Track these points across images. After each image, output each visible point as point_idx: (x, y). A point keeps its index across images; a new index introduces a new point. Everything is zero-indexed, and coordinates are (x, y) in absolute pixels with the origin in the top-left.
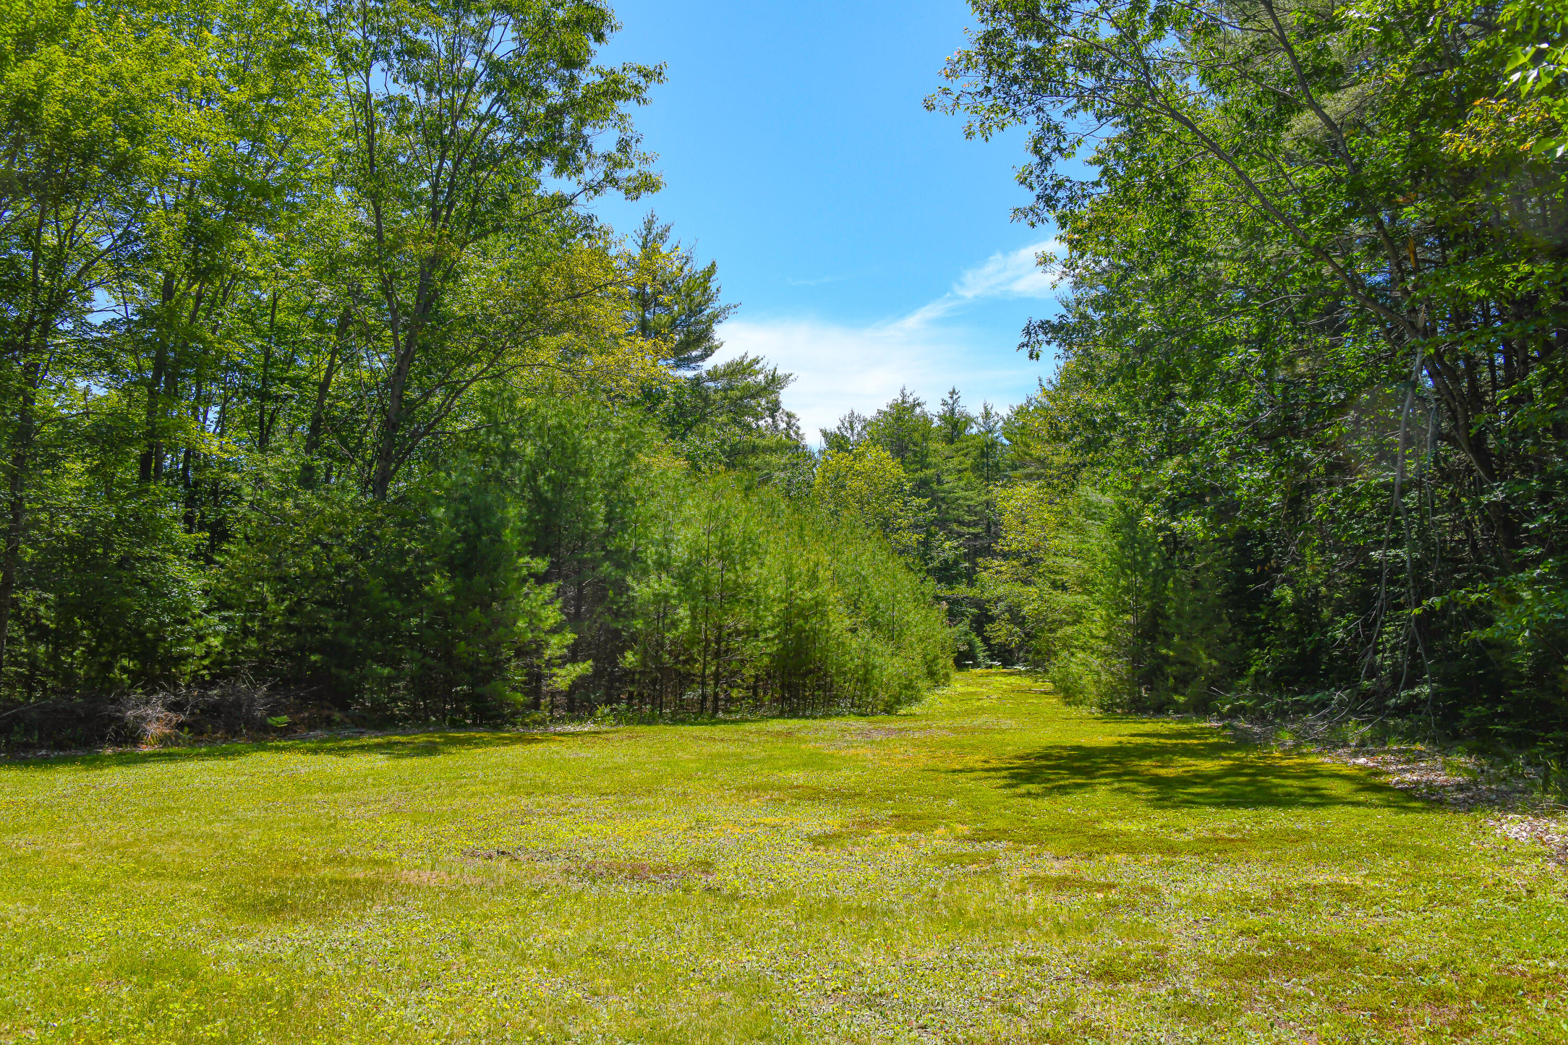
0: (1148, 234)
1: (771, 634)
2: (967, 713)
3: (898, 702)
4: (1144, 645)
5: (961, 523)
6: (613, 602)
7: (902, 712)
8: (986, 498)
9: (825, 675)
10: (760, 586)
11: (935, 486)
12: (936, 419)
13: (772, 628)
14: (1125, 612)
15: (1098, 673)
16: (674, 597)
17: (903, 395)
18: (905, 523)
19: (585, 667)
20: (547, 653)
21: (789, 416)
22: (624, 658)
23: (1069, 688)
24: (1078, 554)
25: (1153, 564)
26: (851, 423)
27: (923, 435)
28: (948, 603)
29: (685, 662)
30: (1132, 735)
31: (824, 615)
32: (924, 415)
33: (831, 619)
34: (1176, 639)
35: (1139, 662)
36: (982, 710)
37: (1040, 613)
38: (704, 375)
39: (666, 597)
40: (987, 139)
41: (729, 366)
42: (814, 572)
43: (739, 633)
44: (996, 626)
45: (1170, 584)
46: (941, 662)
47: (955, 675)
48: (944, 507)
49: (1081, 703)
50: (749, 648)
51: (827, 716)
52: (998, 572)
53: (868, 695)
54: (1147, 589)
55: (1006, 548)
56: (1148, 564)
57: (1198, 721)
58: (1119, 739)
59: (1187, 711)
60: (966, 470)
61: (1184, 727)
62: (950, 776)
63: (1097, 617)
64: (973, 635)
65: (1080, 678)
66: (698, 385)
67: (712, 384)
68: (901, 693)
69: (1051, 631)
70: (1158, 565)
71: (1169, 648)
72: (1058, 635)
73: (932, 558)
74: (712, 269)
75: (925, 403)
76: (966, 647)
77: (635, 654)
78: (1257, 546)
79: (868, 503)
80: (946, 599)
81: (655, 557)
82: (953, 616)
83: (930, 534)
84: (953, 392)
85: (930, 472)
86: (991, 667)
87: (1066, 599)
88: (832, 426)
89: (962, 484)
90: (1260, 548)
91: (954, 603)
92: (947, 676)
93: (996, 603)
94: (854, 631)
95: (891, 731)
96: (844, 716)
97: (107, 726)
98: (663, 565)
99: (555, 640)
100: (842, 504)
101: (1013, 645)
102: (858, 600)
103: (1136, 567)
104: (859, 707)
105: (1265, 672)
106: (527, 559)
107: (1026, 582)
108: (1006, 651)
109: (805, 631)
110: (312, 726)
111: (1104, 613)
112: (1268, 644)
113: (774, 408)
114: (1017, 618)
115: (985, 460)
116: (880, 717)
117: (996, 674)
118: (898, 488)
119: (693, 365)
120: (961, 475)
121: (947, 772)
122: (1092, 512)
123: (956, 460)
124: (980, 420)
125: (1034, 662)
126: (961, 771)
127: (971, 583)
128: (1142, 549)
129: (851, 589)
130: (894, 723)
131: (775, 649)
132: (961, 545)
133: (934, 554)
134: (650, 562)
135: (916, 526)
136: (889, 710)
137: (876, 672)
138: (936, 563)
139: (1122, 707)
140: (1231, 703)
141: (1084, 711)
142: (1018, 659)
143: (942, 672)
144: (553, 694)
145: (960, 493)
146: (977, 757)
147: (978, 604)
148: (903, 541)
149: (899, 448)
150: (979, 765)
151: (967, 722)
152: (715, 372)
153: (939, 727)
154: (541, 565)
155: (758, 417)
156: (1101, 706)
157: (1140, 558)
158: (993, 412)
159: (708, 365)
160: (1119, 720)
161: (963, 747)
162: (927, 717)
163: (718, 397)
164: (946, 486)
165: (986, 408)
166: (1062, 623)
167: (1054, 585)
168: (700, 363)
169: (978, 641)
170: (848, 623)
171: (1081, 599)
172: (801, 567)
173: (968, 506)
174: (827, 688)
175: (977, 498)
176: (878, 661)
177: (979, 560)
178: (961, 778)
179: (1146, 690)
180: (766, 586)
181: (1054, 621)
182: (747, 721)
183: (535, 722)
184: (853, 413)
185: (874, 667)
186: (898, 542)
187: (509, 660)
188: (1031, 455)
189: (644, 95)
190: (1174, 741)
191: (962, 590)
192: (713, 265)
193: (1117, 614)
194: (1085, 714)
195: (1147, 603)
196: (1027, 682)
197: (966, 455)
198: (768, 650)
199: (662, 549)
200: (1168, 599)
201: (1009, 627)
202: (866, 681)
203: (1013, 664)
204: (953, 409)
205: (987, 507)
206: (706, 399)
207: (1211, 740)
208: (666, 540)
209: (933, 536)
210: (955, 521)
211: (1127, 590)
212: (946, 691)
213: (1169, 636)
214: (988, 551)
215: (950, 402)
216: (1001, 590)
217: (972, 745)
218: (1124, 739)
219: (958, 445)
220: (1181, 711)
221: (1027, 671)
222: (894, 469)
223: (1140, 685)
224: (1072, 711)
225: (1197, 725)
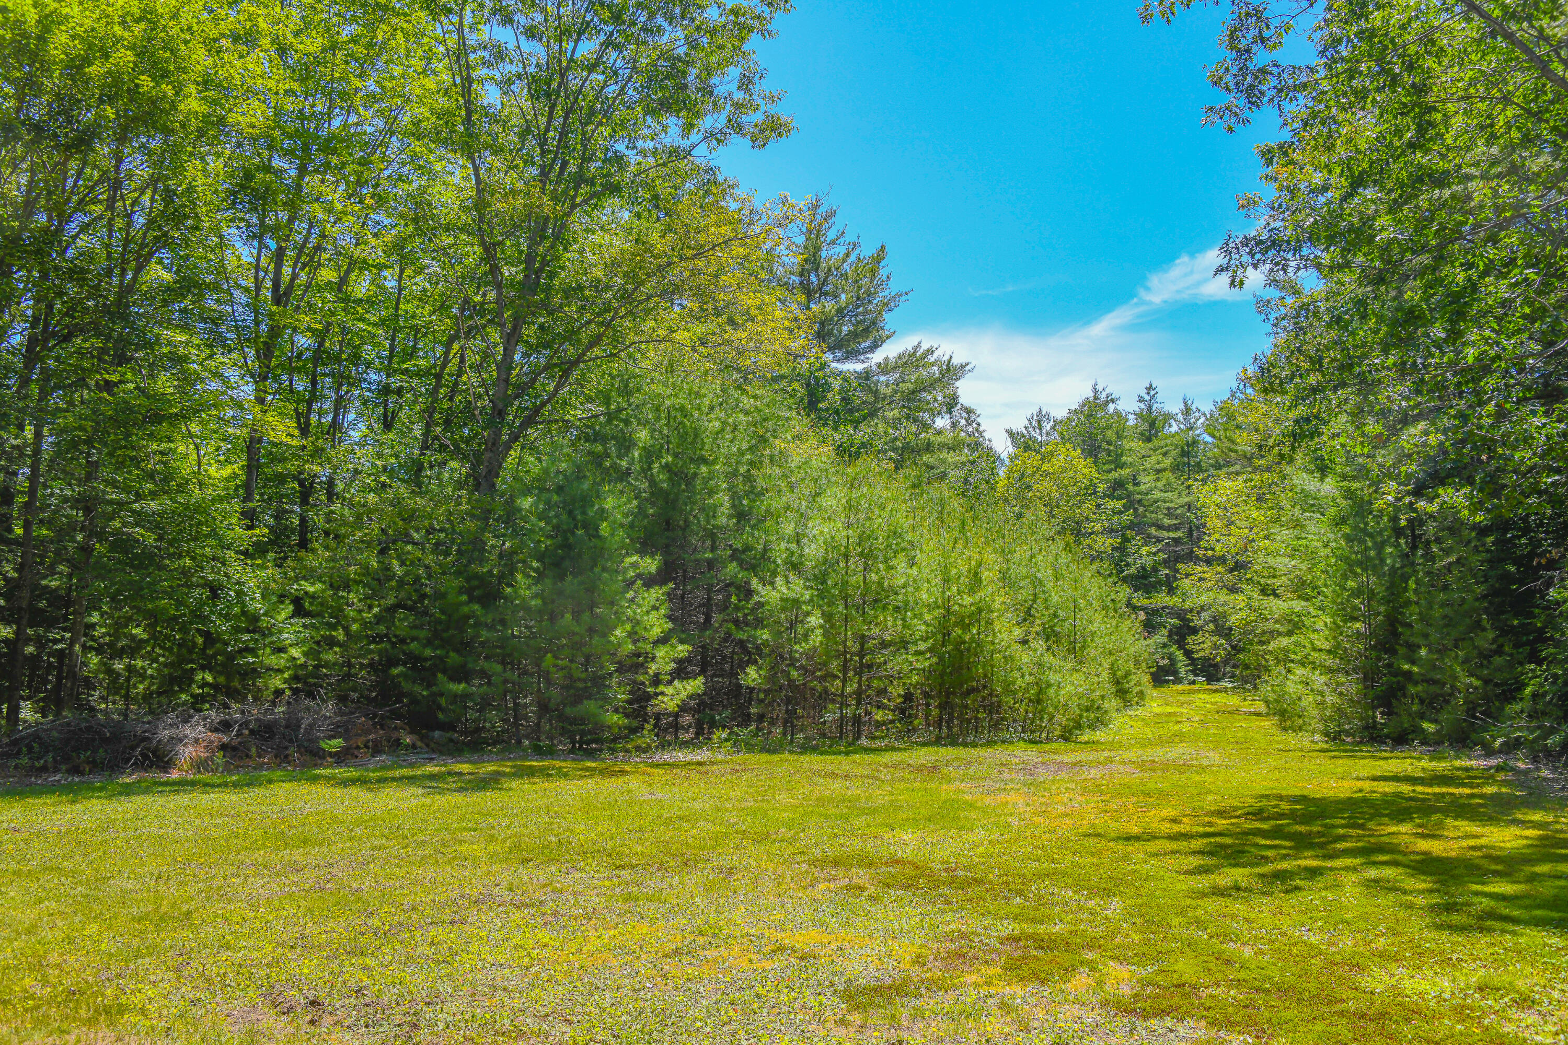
0: (1380, 138)
1: (922, 646)
2: (1161, 741)
3: (1079, 726)
4: (1379, 659)
5: (1160, 527)
6: (737, 608)
7: (1083, 738)
8: (1187, 499)
9: (991, 695)
10: (910, 589)
11: (1130, 487)
12: (1131, 417)
13: (925, 639)
14: (1354, 619)
15: (1321, 693)
16: (804, 602)
17: (1095, 391)
18: (1098, 527)
19: (695, 685)
20: (653, 668)
21: (969, 411)
22: (746, 674)
23: (1286, 710)
24: (1294, 552)
25: (1389, 561)
26: (1039, 422)
27: (1117, 433)
28: (1147, 613)
29: (823, 678)
30: (1375, 779)
31: (989, 623)
32: (1118, 413)
33: (997, 628)
34: (1423, 652)
35: (1373, 680)
36: (1180, 736)
37: (1248, 623)
38: (874, 368)
39: (796, 603)
40: (1168, 21)
41: (900, 357)
42: (976, 573)
43: (884, 645)
44: (1199, 638)
45: (1412, 584)
46: (1134, 679)
47: (1153, 693)
48: (1141, 510)
49: (1300, 729)
50: (898, 663)
51: (990, 743)
52: (1201, 579)
53: (1041, 719)
54: (1381, 591)
55: (1210, 553)
56: (1382, 561)
57: (1459, 758)
58: (1359, 784)
59: (1439, 743)
60: (1165, 470)
61: (1440, 766)
62: (1120, 846)
63: (1320, 625)
64: (1174, 648)
65: (1300, 699)
66: (867, 378)
67: (882, 378)
68: (1081, 716)
69: (1261, 643)
70: (1394, 562)
71: (1413, 663)
72: (1270, 648)
73: (1128, 565)
74: (882, 252)
75: (1118, 399)
76: (1166, 661)
77: (760, 668)
78: (1519, 537)
79: (1058, 506)
80: (1144, 609)
81: (784, 556)
82: (1150, 627)
83: (1126, 540)
84: (1150, 388)
85: (1125, 472)
86: (1194, 683)
87: (1277, 606)
88: (1019, 425)
89: (1160, 484)
90: (1524, 540)
91: (1153, 612)
92: (1141, 694)
93: (1198, 613)
94: (1024, 642)
95: (1061, 765)
96: (1012, 743)
97: (133, 748)
98: (795, 566)
99: (661, 652)
100: (1027, 504)
101: (1219, 659)
102: (1032, 606)
103: (1365, 564)
104: (1033, 732)
105: (1545, 694)
106: (635, 558)
107: (1233, 590)
108: (1211, 665)
109: (964, 642)
110: (377, 750)
111: (1328, 620)
112: (1545, 659)
113: (951, 403)
114: (1221, 628)
115: (1186, 460)
116: (1055, 745)
117: (1199, 691)
118: (1091, 490)
119: (862, 357)
120: (1160, 475)
121: (1117, 839)
122: (1310, 503)
123: (1153, 459)
124: (1180, 417)
125: (1242, 677)
126: (1138, 838)
127: (1171, 591)
128: (1375, 543)
129: (1024, 594)
130: (1069, 755)
131: (927, 664)
132: (1160, 550)
133: (1130, 560)
134: (779, 561)
135: (1112, 531)
136: (1067, 736)
137: (1051, 692)
138: (1133, 570)
139: (1353, 736)
140: (1506, 736)
141: (1304, 739)
142: (1224, 674)
143: (1136, 689)
144: (658, 717)
145: (1157, 495)
146: (1164, 813)
147: (1181, 614)
148: (1096, 547)
149: (1092, 449)
150: (1166, 827)
151: (1158, 754)
152: (886, 365)
153: (1122, 762)
154: (651, 565)
155: (935, 414)
156: (1327, 734)
157: (1372, 553)
158: (1194, 408)
159: (877, 357)
160: (1351, 753)
161: (1147, 794)
162: (1113, 746)
163: (889, 391)
164: (1143, 488)
165: (1185, 404)
166: (1275, 634)
167: (1263, 592)
168: (869, 355)
169: (1179, 655)
170: (1018, 632)
171: (1298, 605)
172: (961, 567)
173: (1168, 509)
174: (993, 708)
175: (1177, 499)
176: (1053, 678)
177: (1180, 566)
178: (1137, 851)
179: (1382, 713)
180: (918, 589)
181: (1264, 632)
182: (894, 749)
183: (638, 748)
184: (1041, 411)
185: (1049, 685)
186: (1091, 548)
187: (611, 675)
188: (1236, 451)
189: (769, 27)
190: (1437, 790)
191: (1161, 599)
192: (883, 248)
193: (1345, 622)
194: (1307, 743)
195: (1382, 609)
196: (1233, 700)
197: (1165, 454)
198: (919, 666)
199: (793, 546)
200: (1408, 603)
201: (1214, 639)
202: (1039, 701)
203: (1218, 680)
204: (1150, 407)
205: (1189, 509)
206: (876, 393)
207: (1490, 790)
208: (797, 535)
209: (1128, 541)
210: (1153, 525)
211: (1357, 593)
212: (1140, 712)
213: (1413, 648)
214: (1190, 557)
215: (1147, 398)
216: (1204, 598)
217: (1160, 791)
218: (1367, 785)
219: (1156, 443)
220: (1434, 744)
221: (1235, 688)
222: (1085, 469)
223: (1374, 708)
224: (1291, 740)
225: (1457, 763)
